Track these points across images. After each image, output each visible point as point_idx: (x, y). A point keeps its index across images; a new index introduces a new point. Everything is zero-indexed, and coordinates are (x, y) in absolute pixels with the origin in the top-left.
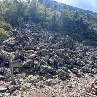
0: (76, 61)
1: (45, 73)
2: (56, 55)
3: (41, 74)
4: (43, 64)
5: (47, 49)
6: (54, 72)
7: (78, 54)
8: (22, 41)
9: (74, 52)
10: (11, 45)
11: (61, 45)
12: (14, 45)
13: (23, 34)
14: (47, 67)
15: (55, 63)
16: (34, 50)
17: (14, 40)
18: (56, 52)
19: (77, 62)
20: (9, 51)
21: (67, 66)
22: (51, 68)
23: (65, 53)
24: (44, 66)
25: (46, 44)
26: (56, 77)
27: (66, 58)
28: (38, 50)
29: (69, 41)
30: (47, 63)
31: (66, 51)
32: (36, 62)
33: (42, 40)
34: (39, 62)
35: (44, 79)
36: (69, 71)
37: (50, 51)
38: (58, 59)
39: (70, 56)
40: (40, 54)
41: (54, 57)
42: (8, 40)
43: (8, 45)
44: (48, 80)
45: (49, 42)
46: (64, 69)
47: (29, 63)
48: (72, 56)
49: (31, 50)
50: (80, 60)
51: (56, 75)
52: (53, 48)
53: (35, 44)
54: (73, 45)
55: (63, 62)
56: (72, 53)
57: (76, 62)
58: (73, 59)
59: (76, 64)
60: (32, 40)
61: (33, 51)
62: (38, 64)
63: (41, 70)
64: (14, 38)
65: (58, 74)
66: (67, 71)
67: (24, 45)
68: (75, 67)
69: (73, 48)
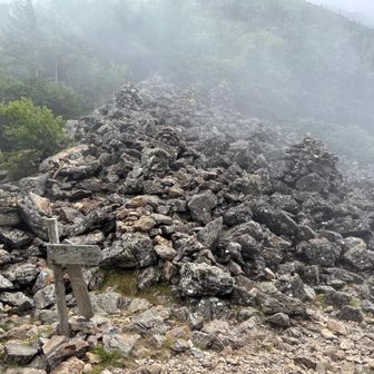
0: (344, 249)
1: (197, 297)
2: (254, 219)
3: (183, 299)
4: (192, 255)
5: (215, 192)
6: (240, 292)
7: (355, 217)
8: (118, 159)
9: (336, 208)
10: (70, 176)
11: (282, 179)
12: (82, 176)
13: (123, 128)
14: (210, 273)
15: (248, 255)
16: (159, 195)
17: (85, 154)
18: (253, 208)
19: (348, 256)
20: (63, 198)
21: (300, 271)
22: (228, 275)
23: (295, 212)
24: (195, 267)
25: (213, 172)
26: (246, 317)
27: (296, 236)
28: (177, 196)
29: (317, 160)
30: (210, 255)
31: (300, 202)
32: (164, 248)
33: (196, 157)
34: (175, 246)
35: (195, 323)
36: (309, 291)
37: (228, 201)
38: (258, 238)
39: (317, 224)
40: (187, 214)
41: (242, 227)
42: (62, 155)
43: (62, 175)
44: (211, 328)
45: (226, 166)
46: (283, 281)
47: (135, 251)
48: (327, 227)
49: (146, 198)
50: (362, 243)
51: (246, 305)
52: (240, 188)
53: (167, 173)
54: (332, 179)
55: (284, 251)
56: (328, 214)
57: (343, 252)
58: (332, 239)
59: (341, 262)
60: (157, 154)
61: (154, 199)
62: (170, 258)
63: (185, 281)
64: (86, 147)
65: (257, 302)
66: (297, 290)
67: (122, 176)
68: (337, 276)
69: (333, 189)
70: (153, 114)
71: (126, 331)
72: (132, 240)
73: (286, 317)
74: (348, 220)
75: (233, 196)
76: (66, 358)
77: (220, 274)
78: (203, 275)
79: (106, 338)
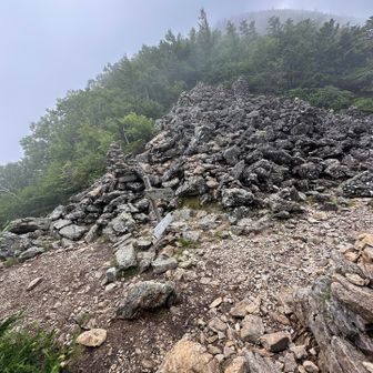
0: (325, 167)
1: (233, 207)
2: (265, 158)
3: (224, 209)
4: (227, 185)
5: (239, 145)
6: (258, 202)
7: (332, 146)
8: (183, 136)
9: (318, 142)
10: (160, 150)
11: (281, 130)
12: (166, 149)
13: (184, 119)
14: (239, 193)
15: (261, 179)
16: (207, 153)
17: (166, 136)
18: (263, 151)
19: (327, 171)
20: (158, 162)
21: (296, 185)
22: (250, 193)
23: (290, 149)
24: (229, 191)
25: (237, 134)
26: (263, 215)
27: (292, 164)
28: (217, 151)
29: (303, 114)
30: (239, 183)
31: (293, 142)
32: (211, 182)
33: (226, 127)
34: (218, 181)
35: (232, 221)
36: (302, 196)
37: (247, 149)
38: (267, 169)
39: (306, 155)
40: (223, 161)
41: (257, 164)
42: (155, 139)
43: (156, 150)
44: (242, 223)
45: (245, 128)
46: (284, 192)
47: (196, 186)
48: (313, 155)
49: (199, 155)
50: (337, 162)
51: (262, 208)
52: (255, 140)
53: (210, 139)
54: (315, 124)
55: (285, 174)
56: (313, 147)
57: (324, 169)
58: (316, 162)
59: (323, 175)
60: (203, 129)
61: (204, 156)
62: (215, 187)
63: (225, 199)
64: (166, 133)
65: (268, 206)
66: (294, 196)
67: (186, 146)
68: (320, 184)
69: (315, 131)
70: (200, 106)
71: (195, 229)
72: (192, 180)
73: (287, 213)
74: (327, 148)
75: (250, 146)
76: (165, 246)
77: (245, 193)
78: (234, 195)
79: (184, 233)
